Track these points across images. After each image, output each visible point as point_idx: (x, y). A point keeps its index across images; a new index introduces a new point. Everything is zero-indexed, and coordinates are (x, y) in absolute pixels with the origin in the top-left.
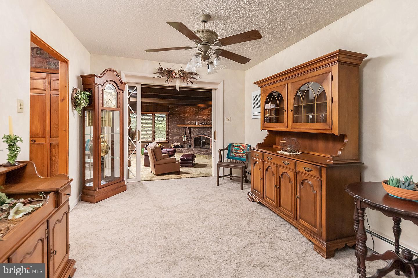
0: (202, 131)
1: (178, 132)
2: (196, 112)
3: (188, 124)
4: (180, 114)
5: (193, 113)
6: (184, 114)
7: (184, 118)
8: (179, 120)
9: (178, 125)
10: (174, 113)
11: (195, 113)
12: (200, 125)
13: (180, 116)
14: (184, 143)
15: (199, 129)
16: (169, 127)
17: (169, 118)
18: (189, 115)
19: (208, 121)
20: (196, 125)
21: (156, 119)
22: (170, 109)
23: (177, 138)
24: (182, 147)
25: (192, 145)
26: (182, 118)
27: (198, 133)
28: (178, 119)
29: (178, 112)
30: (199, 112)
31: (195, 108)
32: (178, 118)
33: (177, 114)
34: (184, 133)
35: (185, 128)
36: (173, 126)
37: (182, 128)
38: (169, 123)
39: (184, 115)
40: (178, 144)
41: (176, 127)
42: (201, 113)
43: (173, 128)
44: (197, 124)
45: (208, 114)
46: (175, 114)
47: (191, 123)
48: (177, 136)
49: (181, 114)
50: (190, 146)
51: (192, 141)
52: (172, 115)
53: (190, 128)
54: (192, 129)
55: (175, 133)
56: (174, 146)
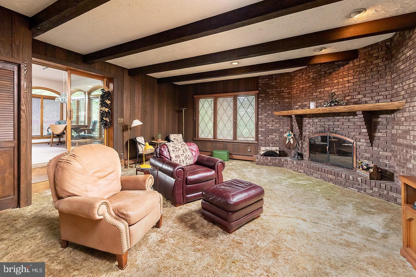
0: (328, 122)
1: (277, 125)
2: (314, 81)
3: (297, 109)
4: (279, 92)
5: (308, 85)
6: (288, 91)
7: (288, 98)
8: (277, 103)
9: (276, 113)
10: (268, 90)
11: (311, 84)
12: (322, 110)
13: (280, 96)
14: (290, 148)
15: (323, 119)
16: (260, 117)
17: (258, 101)
18: (298, 92)
19: (348, 98)
20: (311, 108)
21: (239, 104)
22: (260, 85)
23: (274, 137)
24: (283, 154)
25: (306, 154)
26: (284, 98)
27: (319, 129)
28: (276, 101)
29: (277, 88)
30: (323, 78)
31: (312, 73)
32: (277, 99)
33: (273, 92)
34: (289, 128)
35: (290, 116)
36: (266, 114)
37: (285, 118)
38: (259, 110)
39: (289, 93)
40: (274, 149)
41: (273, 116)
42: (327, 80)
43: (265, 120)
44: (312, 105)
45: (346, 79)
46: (270, 92)
47: (302, 107)
48: (274, 134)
49: (283, 91)
50: (301, 156)
51: (306, 145)
52: (264, 95)
53: (300, 118)
54: (306, 121)
55: (270, 127)
56: (265, 152)
